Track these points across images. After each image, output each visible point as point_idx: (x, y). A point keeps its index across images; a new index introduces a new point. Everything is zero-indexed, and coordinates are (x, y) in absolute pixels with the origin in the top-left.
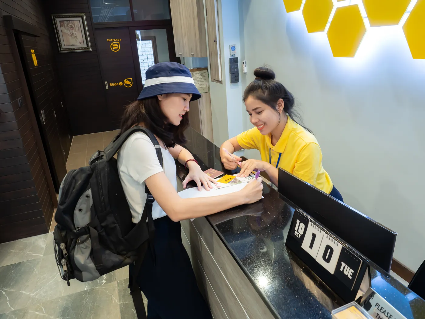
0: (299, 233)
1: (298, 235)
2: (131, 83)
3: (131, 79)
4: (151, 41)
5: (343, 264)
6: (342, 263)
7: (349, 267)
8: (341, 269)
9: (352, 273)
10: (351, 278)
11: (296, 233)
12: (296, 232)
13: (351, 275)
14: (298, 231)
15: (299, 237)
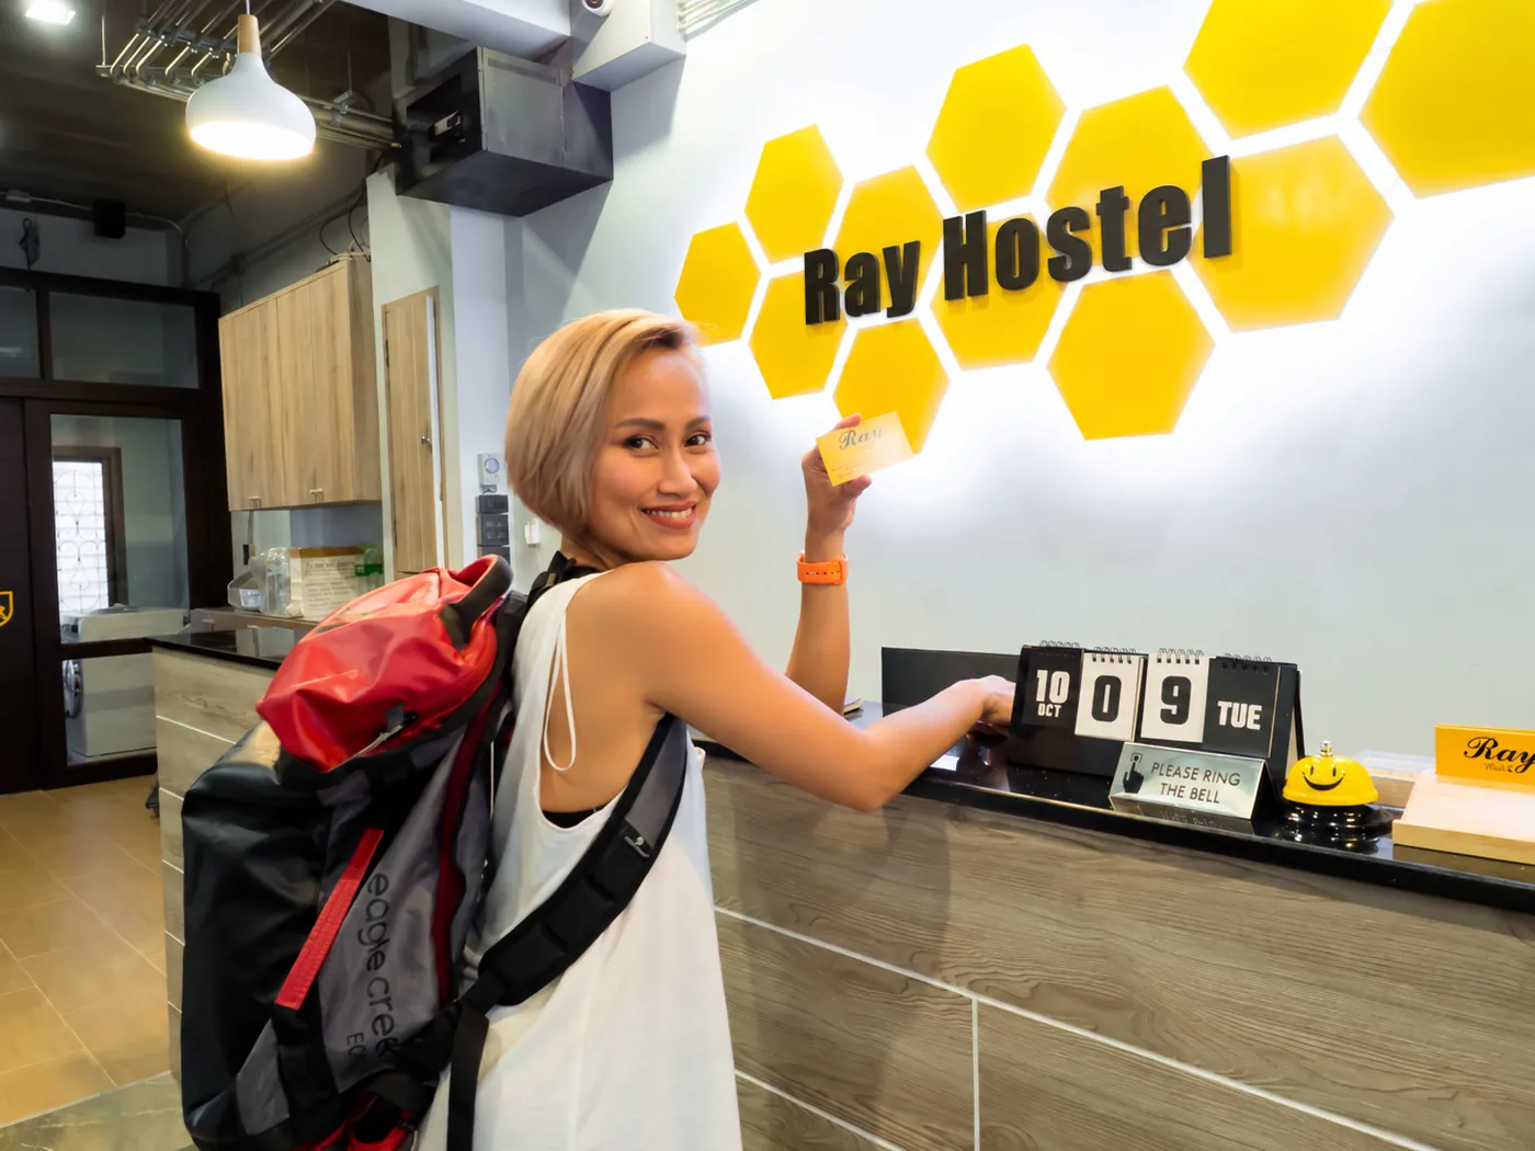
0: (1054, 704)
1: (1053, 711)
2: (6, 612)
3: (10, 594)
4: (98, 467)
5: (1224, 705)
6: (1220, 703)
7: (1244, 702)
8: (1223, 721)
9: (1256, 712)
10: (1257, 727)
11: (1042, 711)
12: (1042, 706)
13: (1256, 722)
14: (1047, 701)
15: (1057, 715)
